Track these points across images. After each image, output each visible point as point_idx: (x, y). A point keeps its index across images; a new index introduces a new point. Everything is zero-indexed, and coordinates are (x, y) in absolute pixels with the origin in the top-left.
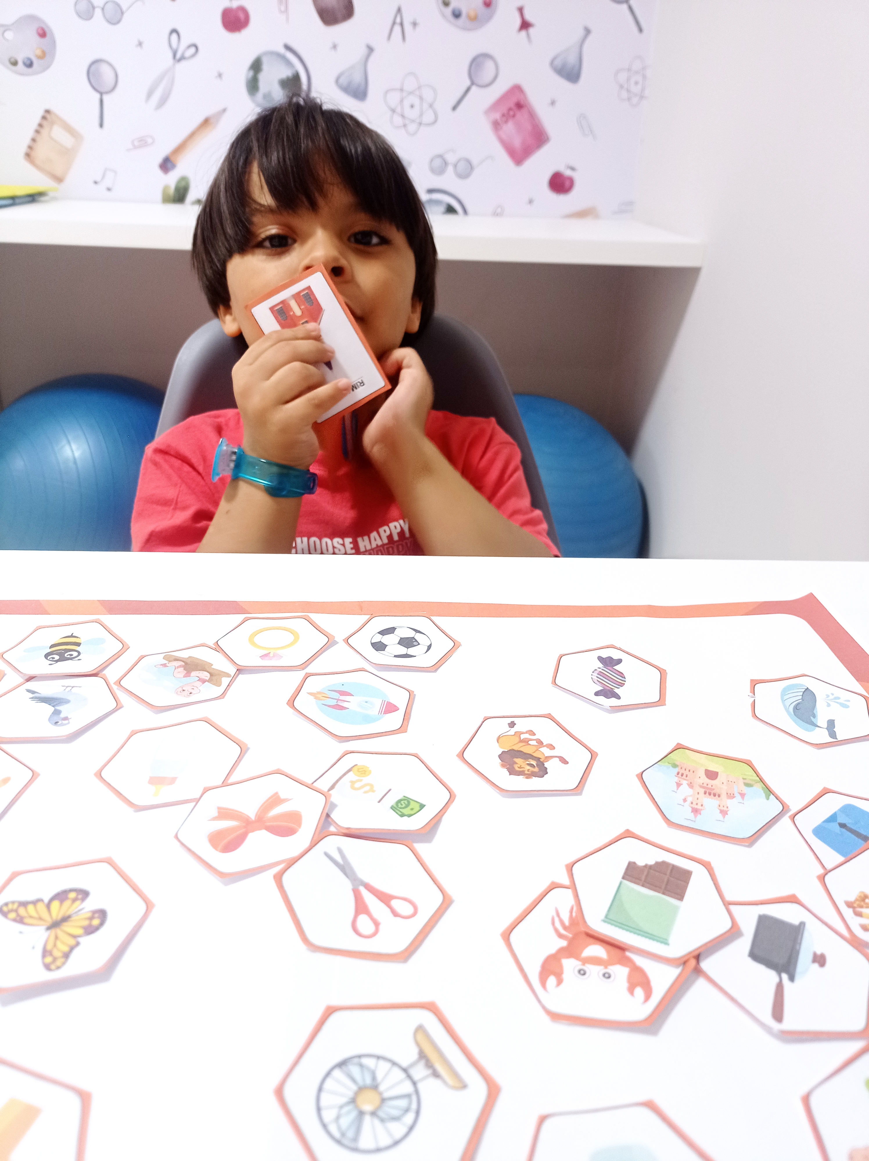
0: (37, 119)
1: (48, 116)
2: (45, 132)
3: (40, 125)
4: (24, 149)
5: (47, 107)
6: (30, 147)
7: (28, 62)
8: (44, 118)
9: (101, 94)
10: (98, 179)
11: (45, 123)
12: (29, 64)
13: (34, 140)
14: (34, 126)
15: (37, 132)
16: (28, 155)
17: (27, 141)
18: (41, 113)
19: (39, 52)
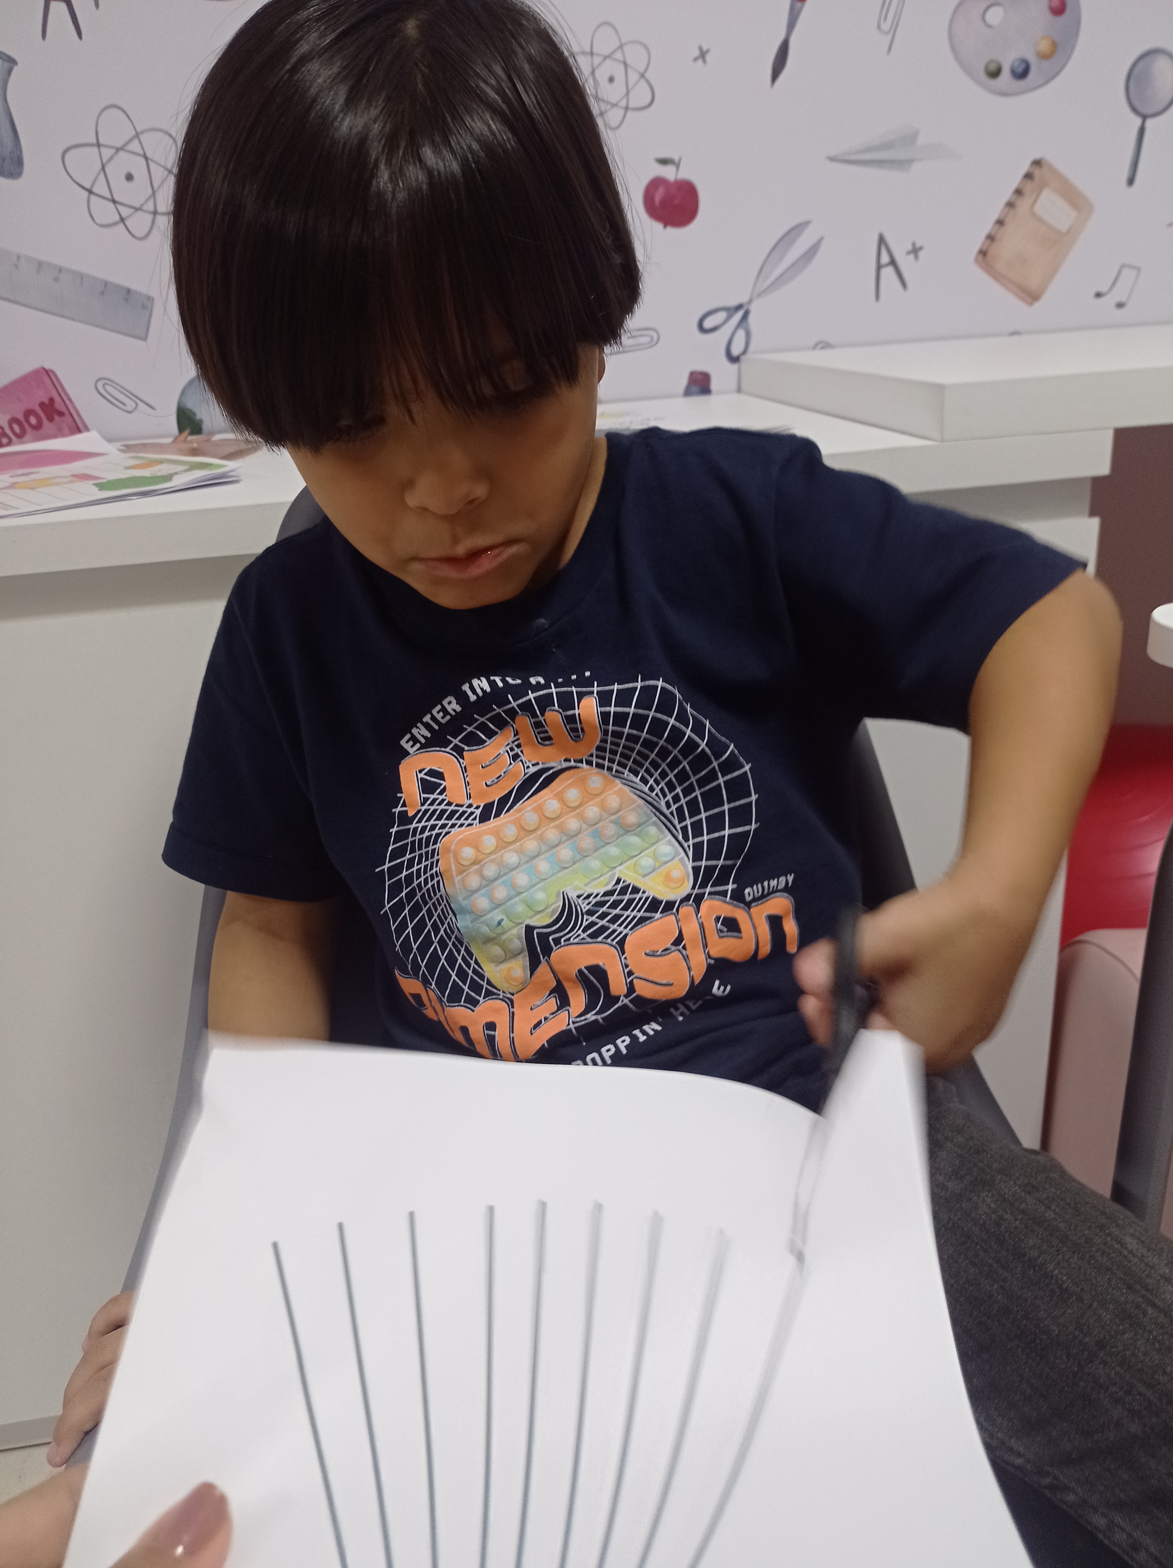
0: (1015, 181)
1: (1037, 172)
2: (1023, 205)
3: (1018, 192)
4: (978, 242)
5: (1037, 156)
6: (991, 238)
7: (1020, 70)
8: (1028, 176)
9: (1145, 117)
10: (1103, 289)
11: (1029, 186)
12: (1022, 72)
13: (1000, 222)
14: (1007, 194)
15: (1010, 205)
16: (983, 253)
17: (988, 226)
18: (1025, 167)
19: (1044, 46)
